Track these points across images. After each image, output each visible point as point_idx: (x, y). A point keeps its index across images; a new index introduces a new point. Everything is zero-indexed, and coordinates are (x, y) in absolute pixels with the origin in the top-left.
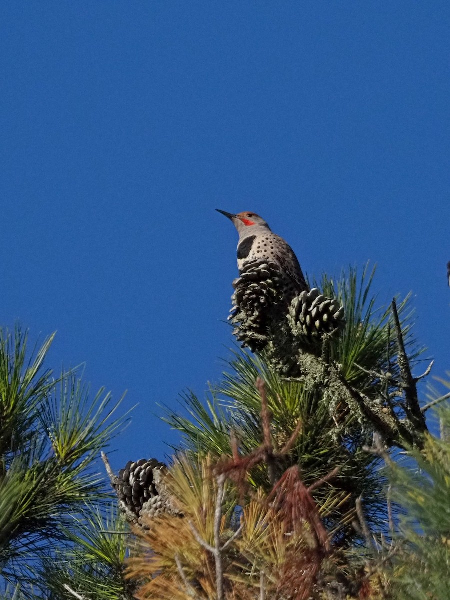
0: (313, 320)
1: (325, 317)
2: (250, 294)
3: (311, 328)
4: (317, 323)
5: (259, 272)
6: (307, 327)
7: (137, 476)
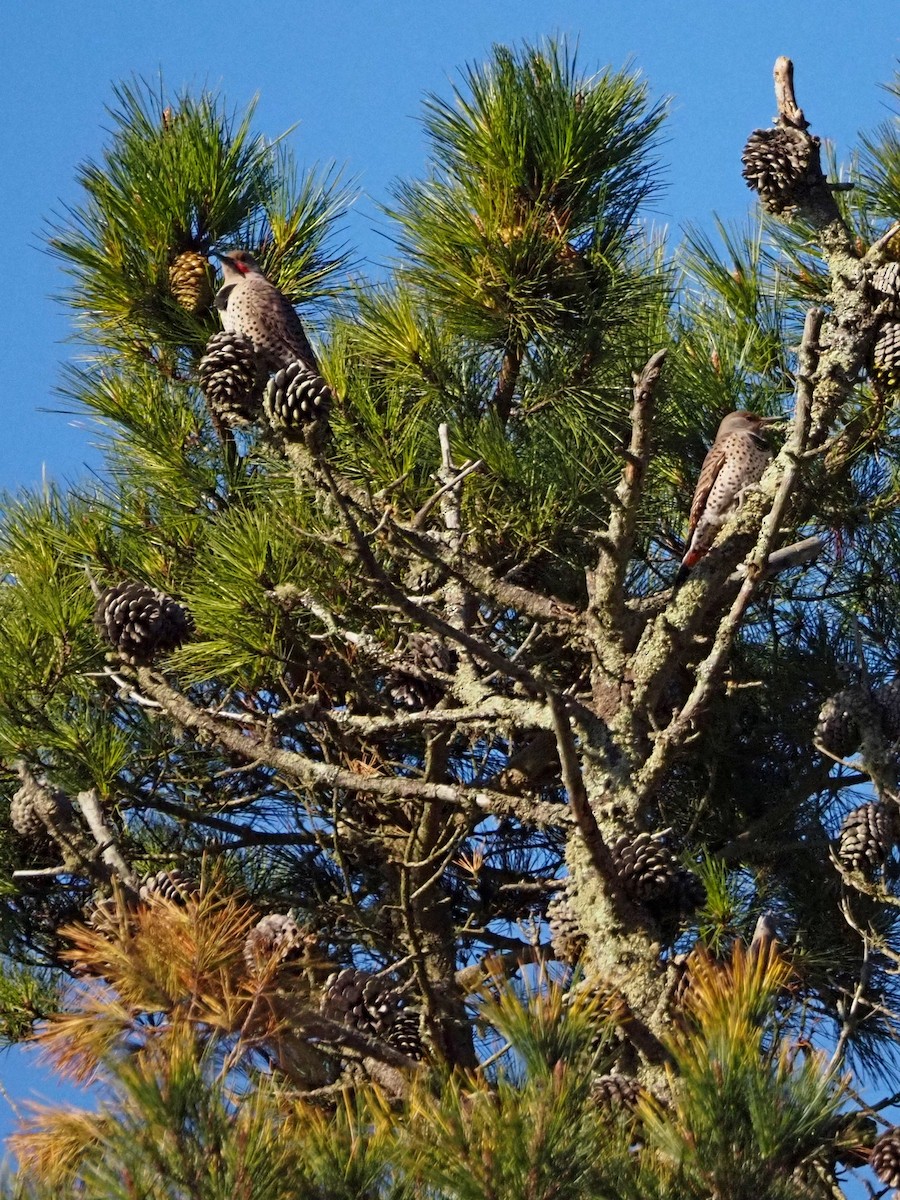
0: (290, 410)
1: (303, 405)
2: (214, 387)
3: (289, 419)
4: (295, 414)
5: (222, 357)
6: (285, 419)
7: (112, 613)
